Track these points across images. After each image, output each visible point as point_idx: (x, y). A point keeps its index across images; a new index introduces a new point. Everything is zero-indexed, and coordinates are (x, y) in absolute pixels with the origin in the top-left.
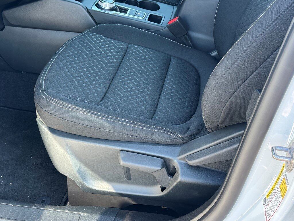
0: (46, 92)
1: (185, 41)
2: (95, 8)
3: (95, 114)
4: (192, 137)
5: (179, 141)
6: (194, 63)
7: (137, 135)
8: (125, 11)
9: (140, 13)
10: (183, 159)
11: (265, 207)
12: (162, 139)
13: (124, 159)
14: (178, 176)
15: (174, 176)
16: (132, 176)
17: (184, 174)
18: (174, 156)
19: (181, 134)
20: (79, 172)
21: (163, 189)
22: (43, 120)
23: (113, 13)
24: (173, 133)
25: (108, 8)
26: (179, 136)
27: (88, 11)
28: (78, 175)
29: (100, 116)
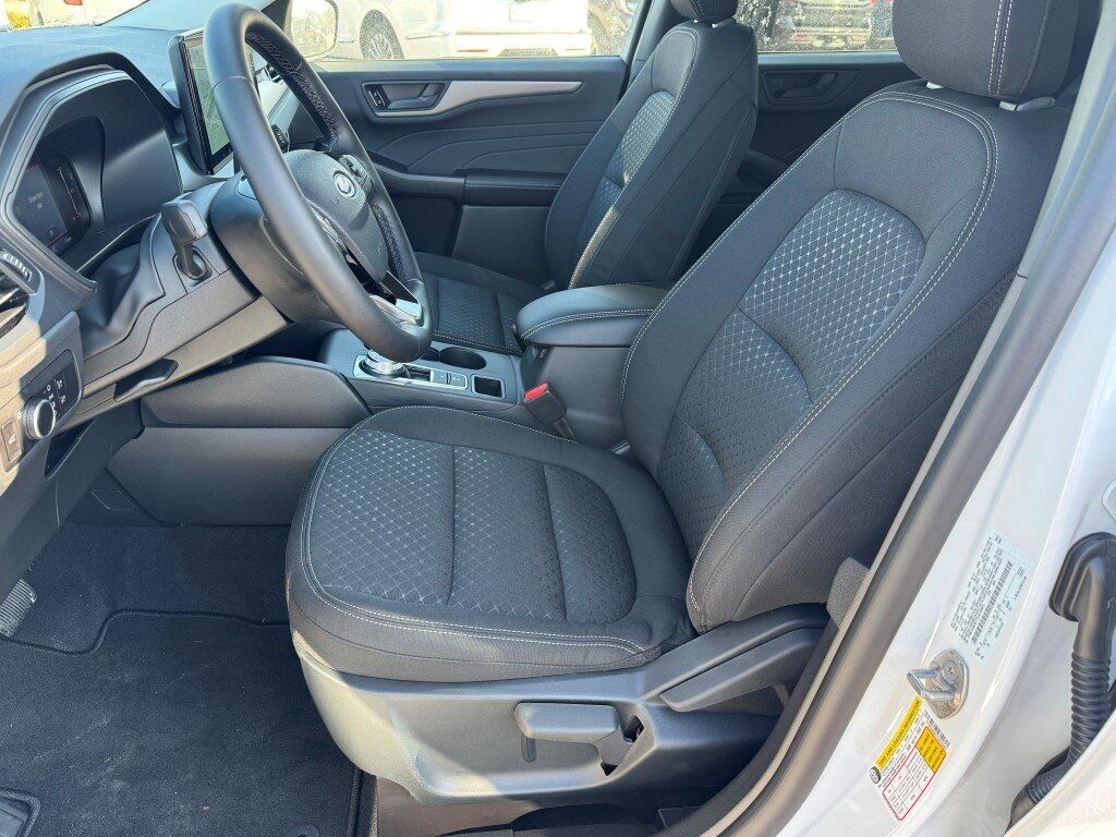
0: (326, 589)
1: (559, 429)
2: (359, 373)
3: (463, 631)
4: (666, 648)
5: (641, 659)
6: (590, 474)
7: (556, 661)
8: (426, 375)
9: (457, 377)
10: (657, 698)
11: (882, 788)
12: (608, 660)
13: (534, 721)
14: (652, 738)
15: (639, 737)
16: (538, 752)
17: (663, 734)
18: (633, 694)
19: (643, 644)
20: (419, 765)
21: (608, 769)
22: (324, 658)
23: (402, 381)
24: (626, 645)
25: (387, 371)
26: (638, 649)
27: (347, 381)
28: (416, 773)
29: (473, 632)
